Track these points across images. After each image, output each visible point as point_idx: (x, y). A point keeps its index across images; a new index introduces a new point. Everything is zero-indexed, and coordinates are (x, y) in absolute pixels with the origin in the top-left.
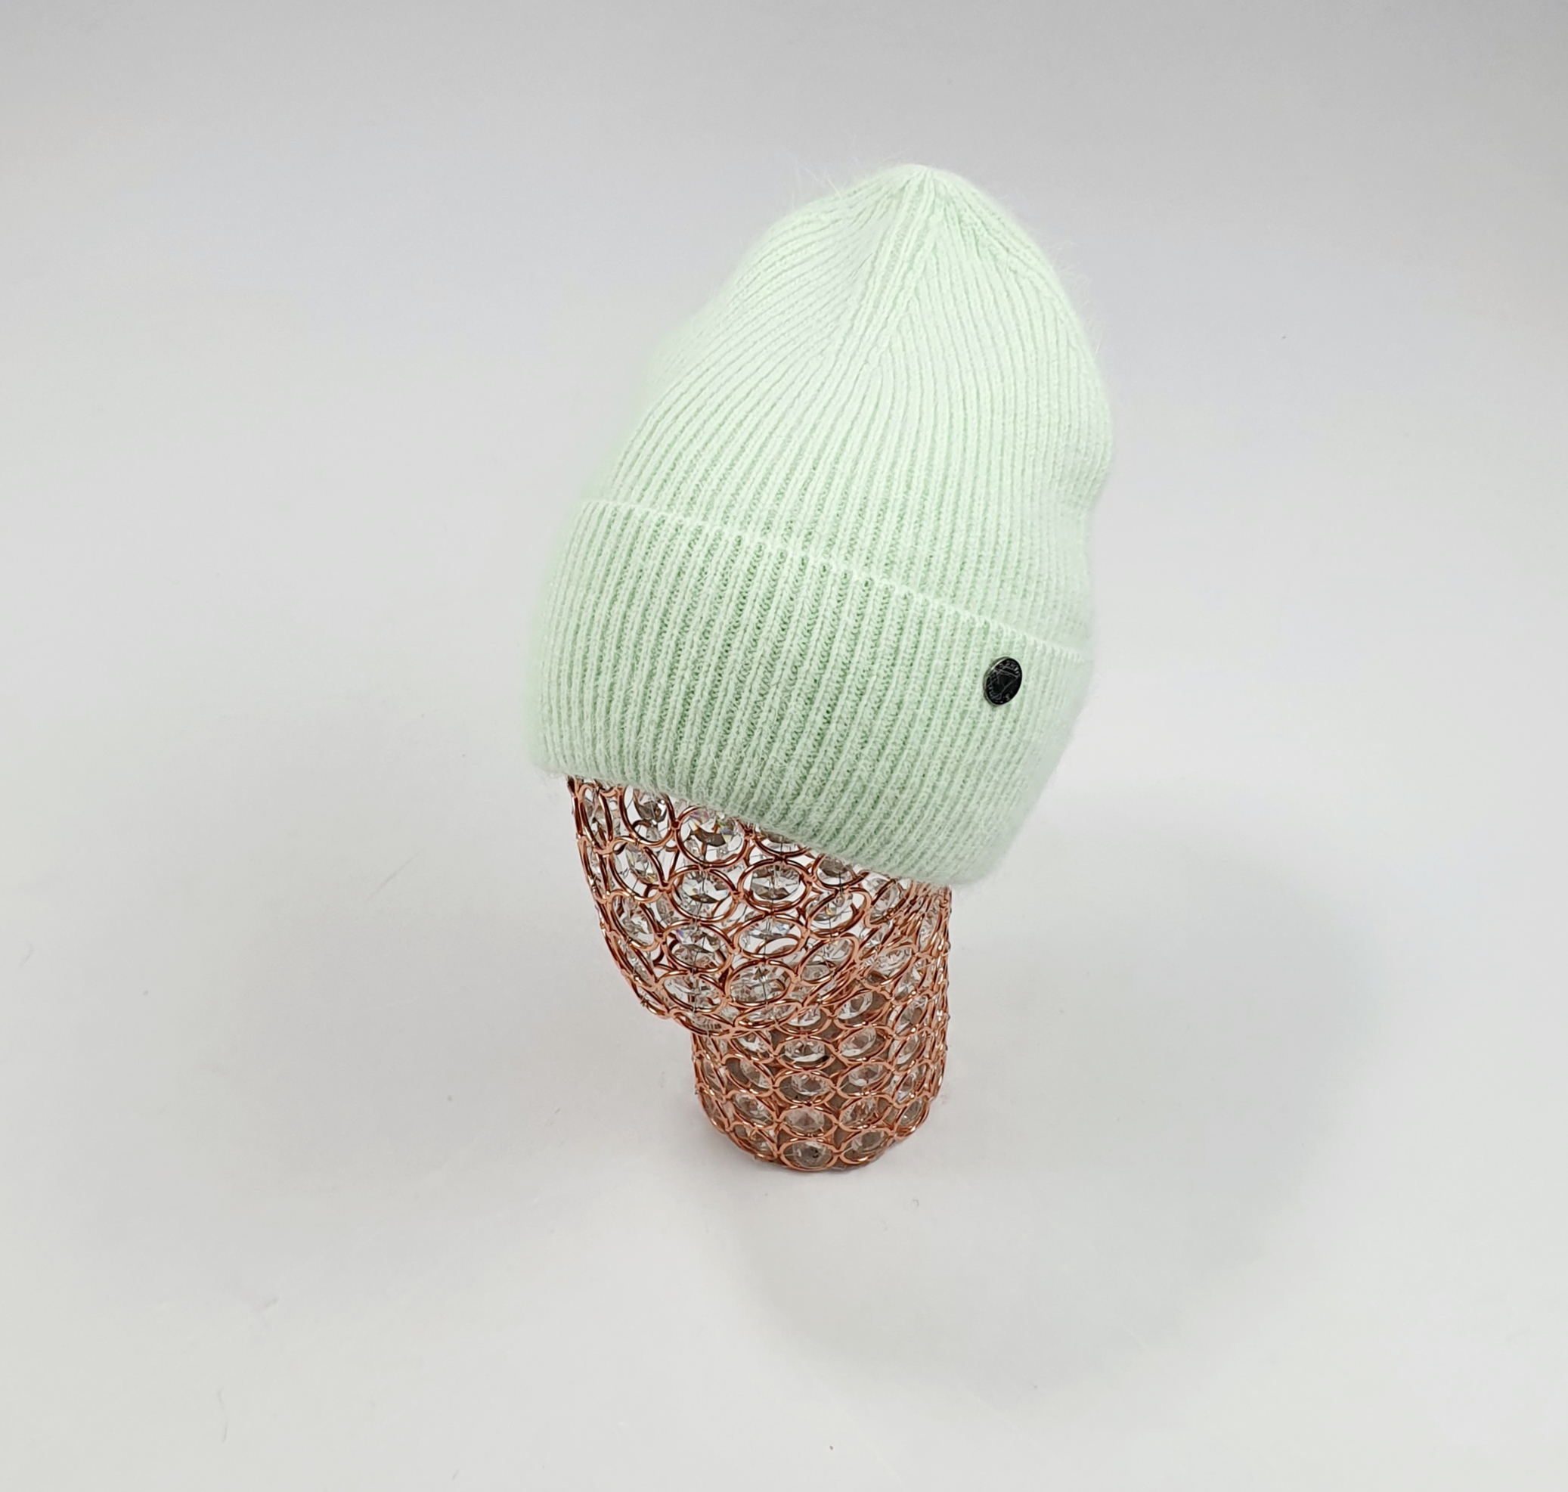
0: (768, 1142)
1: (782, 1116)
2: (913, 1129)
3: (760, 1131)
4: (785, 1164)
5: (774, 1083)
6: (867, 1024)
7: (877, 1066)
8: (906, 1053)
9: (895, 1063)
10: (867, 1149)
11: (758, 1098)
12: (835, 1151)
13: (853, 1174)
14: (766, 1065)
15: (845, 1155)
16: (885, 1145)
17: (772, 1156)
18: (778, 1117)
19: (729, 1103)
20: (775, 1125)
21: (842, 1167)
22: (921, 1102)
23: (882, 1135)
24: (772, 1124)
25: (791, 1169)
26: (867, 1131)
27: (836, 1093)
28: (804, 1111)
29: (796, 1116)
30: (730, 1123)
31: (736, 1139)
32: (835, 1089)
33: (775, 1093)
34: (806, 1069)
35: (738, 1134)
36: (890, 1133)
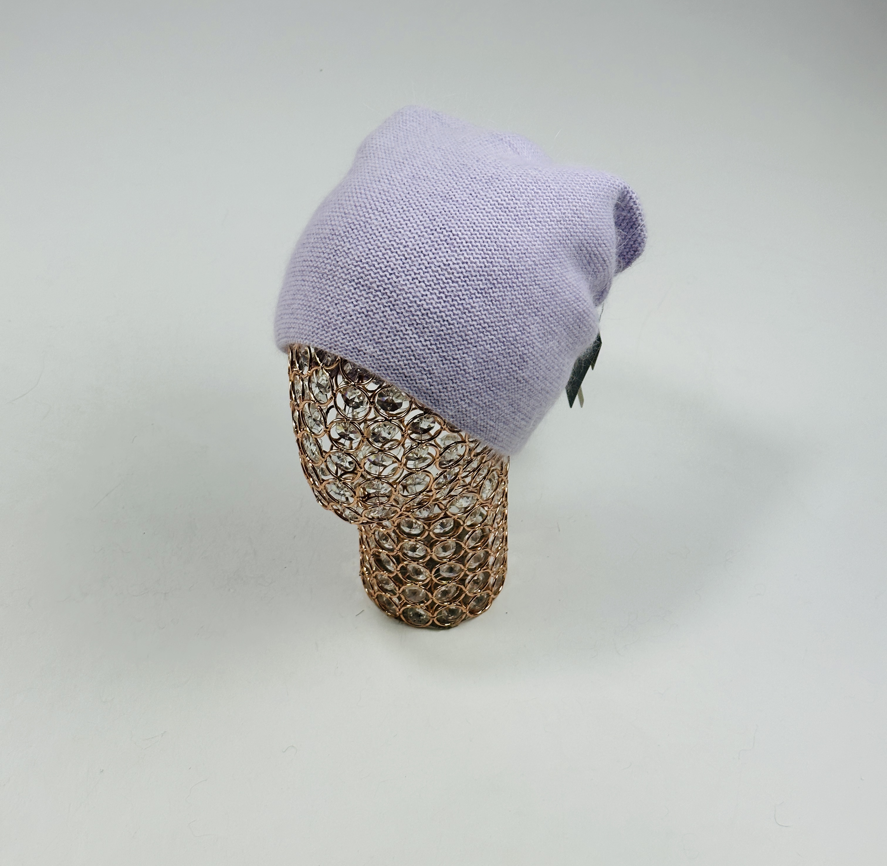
0: (394, 607)
1: (401, 589)
2: (480, 612)
3: (390, 598)
4: (403, 621)
5: (397, 567)
6: (449, 538)
7: (455, 566)
8: (475, 562)
9: (467, 566)
10: (450, 618)
11: (388, 576)
12: (431, 616)
13: (442, 633)
14: (393, 556)
15: (438, 620)
16: (462, 617)
17: (396, 615)
18: (399, 590)
19: (375, 580)
20: (398, 595)
21: (434, 627)
22: (485, 597)
23: (460, 611)
24: (395, 594)
25: (408, 625)
26: (451, 608)
27: (431, 579)
28: (414, 588)
29: (410, 590)
30: (375, 593)
31: (377, 603)
32: (431, 576)
33: (397, 574)
34: (415, 561)
35: (380, 600)
36: (464, 611)
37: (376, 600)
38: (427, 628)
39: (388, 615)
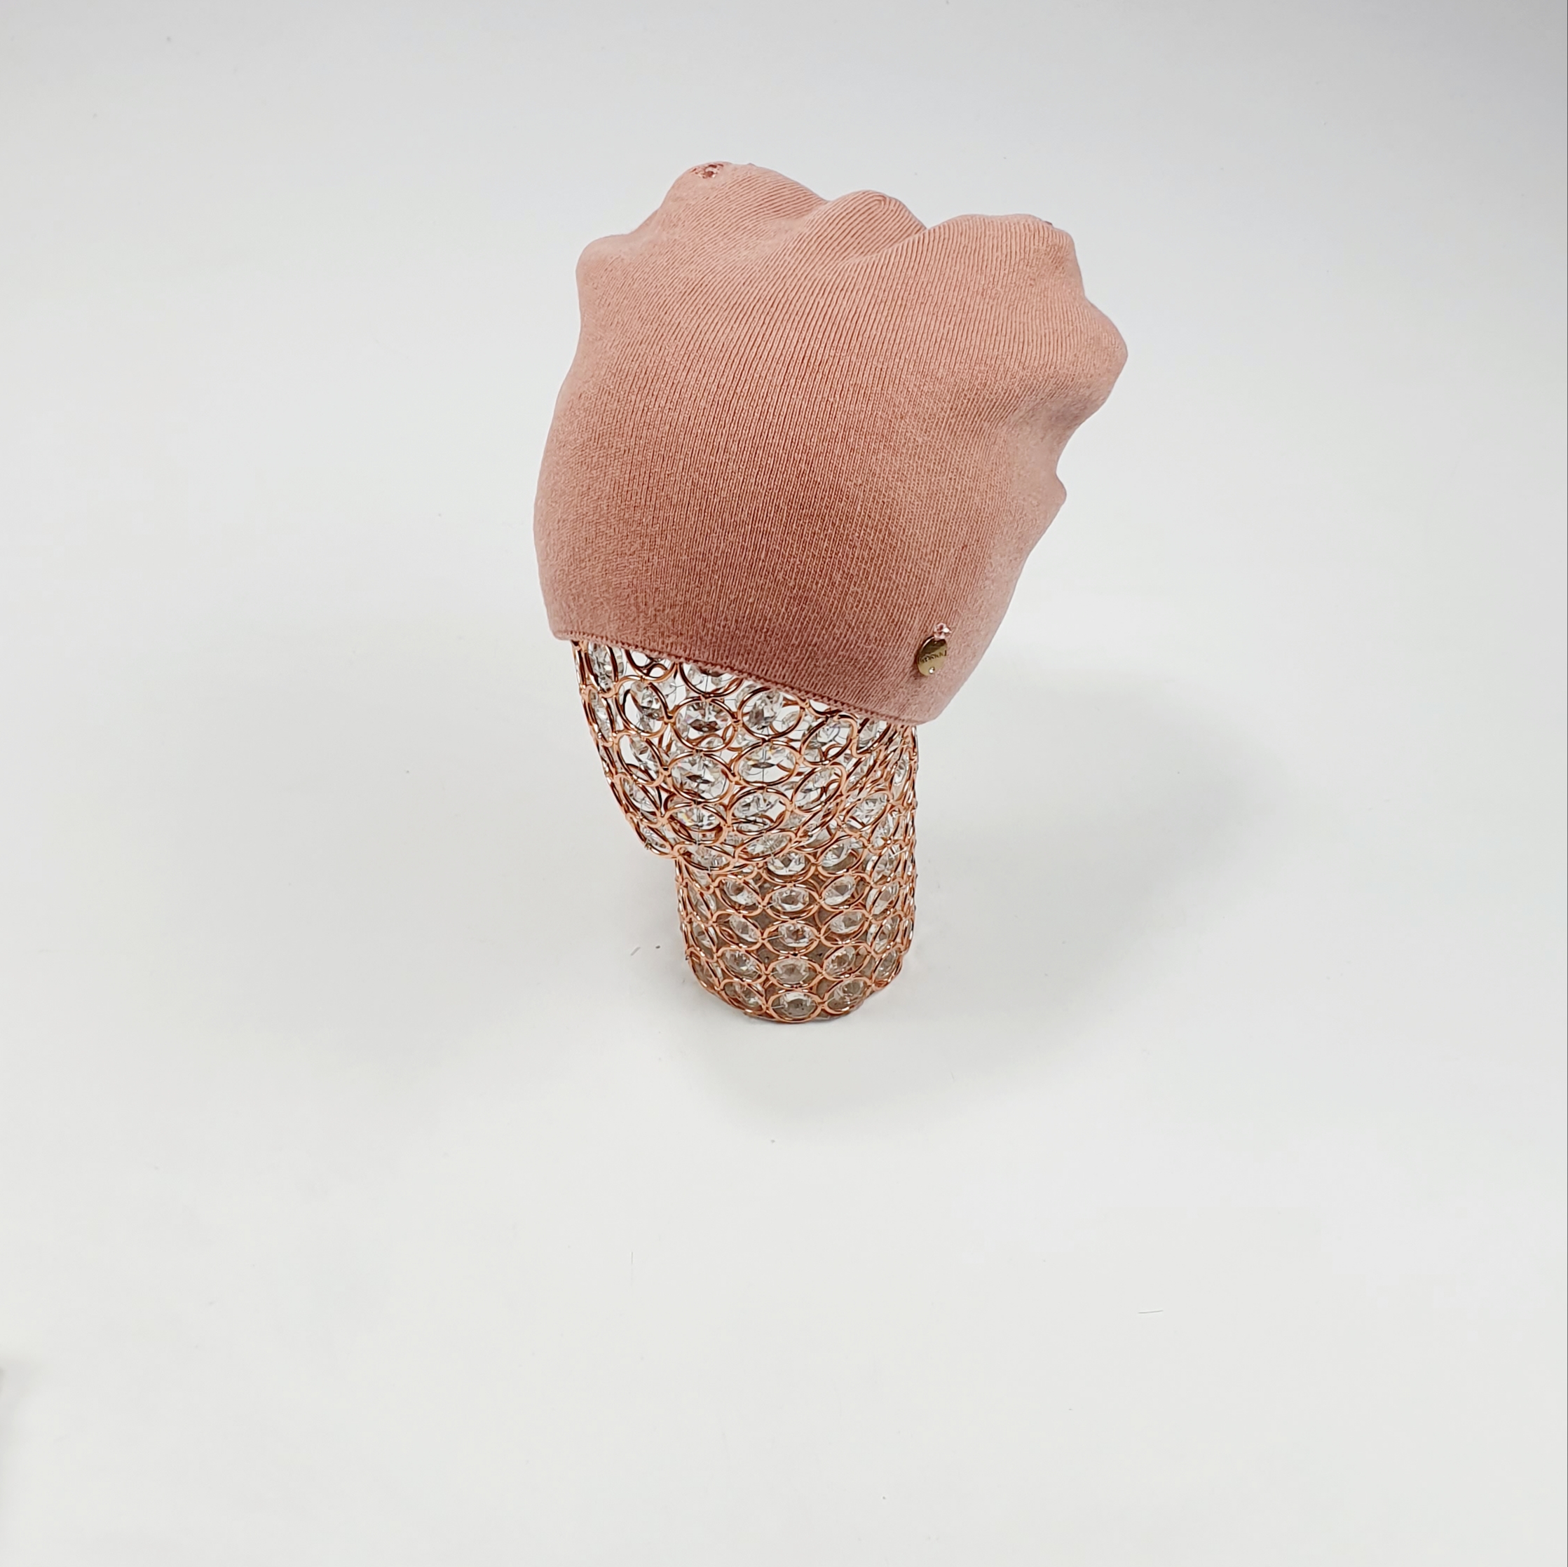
0: (757, 998)
1: (770, 968)
2: (889, 980)
3: (749, 985)
4: (772, 1017)
5: (762, 934)
6: (848, 871)
7: (857, 914)
8: (882, 904)
9: (872, 911)
10: (848, 999)
11: (747, 951)
12: (820, 1001)
13: (838, 1023)
14: (751, 917)
15: (830, 1008)
16: (864, 994)
17: (762, 1009)
18: (766, 969)
19: (720, 962)
20: (764, 978)
21: (827, 1016)
22: (895, 955)
23: (862, 985)
24: (760, 977)
25: (779, 1022)
26: (848, 981)
27: (820, 941)
28: (791, 961)
29: (784, 966)
30: (720, 983)
31: (726, 997)
32: (819, 938)
33: (763, 944)
34: (792, 919)
35: (728, 993)
36: (869, 982)
37: (723, 993)
38: (814, 1021)
39: (746, 1013)
